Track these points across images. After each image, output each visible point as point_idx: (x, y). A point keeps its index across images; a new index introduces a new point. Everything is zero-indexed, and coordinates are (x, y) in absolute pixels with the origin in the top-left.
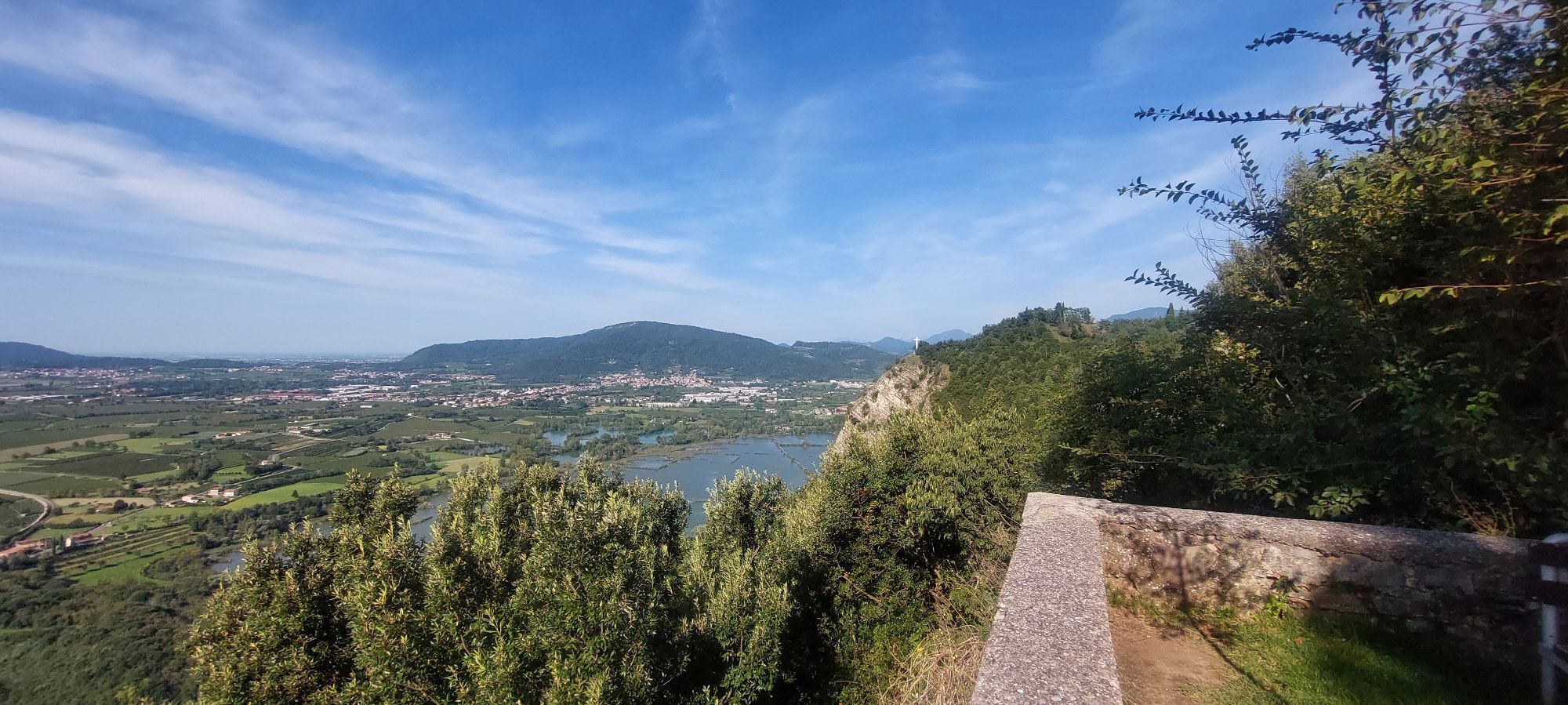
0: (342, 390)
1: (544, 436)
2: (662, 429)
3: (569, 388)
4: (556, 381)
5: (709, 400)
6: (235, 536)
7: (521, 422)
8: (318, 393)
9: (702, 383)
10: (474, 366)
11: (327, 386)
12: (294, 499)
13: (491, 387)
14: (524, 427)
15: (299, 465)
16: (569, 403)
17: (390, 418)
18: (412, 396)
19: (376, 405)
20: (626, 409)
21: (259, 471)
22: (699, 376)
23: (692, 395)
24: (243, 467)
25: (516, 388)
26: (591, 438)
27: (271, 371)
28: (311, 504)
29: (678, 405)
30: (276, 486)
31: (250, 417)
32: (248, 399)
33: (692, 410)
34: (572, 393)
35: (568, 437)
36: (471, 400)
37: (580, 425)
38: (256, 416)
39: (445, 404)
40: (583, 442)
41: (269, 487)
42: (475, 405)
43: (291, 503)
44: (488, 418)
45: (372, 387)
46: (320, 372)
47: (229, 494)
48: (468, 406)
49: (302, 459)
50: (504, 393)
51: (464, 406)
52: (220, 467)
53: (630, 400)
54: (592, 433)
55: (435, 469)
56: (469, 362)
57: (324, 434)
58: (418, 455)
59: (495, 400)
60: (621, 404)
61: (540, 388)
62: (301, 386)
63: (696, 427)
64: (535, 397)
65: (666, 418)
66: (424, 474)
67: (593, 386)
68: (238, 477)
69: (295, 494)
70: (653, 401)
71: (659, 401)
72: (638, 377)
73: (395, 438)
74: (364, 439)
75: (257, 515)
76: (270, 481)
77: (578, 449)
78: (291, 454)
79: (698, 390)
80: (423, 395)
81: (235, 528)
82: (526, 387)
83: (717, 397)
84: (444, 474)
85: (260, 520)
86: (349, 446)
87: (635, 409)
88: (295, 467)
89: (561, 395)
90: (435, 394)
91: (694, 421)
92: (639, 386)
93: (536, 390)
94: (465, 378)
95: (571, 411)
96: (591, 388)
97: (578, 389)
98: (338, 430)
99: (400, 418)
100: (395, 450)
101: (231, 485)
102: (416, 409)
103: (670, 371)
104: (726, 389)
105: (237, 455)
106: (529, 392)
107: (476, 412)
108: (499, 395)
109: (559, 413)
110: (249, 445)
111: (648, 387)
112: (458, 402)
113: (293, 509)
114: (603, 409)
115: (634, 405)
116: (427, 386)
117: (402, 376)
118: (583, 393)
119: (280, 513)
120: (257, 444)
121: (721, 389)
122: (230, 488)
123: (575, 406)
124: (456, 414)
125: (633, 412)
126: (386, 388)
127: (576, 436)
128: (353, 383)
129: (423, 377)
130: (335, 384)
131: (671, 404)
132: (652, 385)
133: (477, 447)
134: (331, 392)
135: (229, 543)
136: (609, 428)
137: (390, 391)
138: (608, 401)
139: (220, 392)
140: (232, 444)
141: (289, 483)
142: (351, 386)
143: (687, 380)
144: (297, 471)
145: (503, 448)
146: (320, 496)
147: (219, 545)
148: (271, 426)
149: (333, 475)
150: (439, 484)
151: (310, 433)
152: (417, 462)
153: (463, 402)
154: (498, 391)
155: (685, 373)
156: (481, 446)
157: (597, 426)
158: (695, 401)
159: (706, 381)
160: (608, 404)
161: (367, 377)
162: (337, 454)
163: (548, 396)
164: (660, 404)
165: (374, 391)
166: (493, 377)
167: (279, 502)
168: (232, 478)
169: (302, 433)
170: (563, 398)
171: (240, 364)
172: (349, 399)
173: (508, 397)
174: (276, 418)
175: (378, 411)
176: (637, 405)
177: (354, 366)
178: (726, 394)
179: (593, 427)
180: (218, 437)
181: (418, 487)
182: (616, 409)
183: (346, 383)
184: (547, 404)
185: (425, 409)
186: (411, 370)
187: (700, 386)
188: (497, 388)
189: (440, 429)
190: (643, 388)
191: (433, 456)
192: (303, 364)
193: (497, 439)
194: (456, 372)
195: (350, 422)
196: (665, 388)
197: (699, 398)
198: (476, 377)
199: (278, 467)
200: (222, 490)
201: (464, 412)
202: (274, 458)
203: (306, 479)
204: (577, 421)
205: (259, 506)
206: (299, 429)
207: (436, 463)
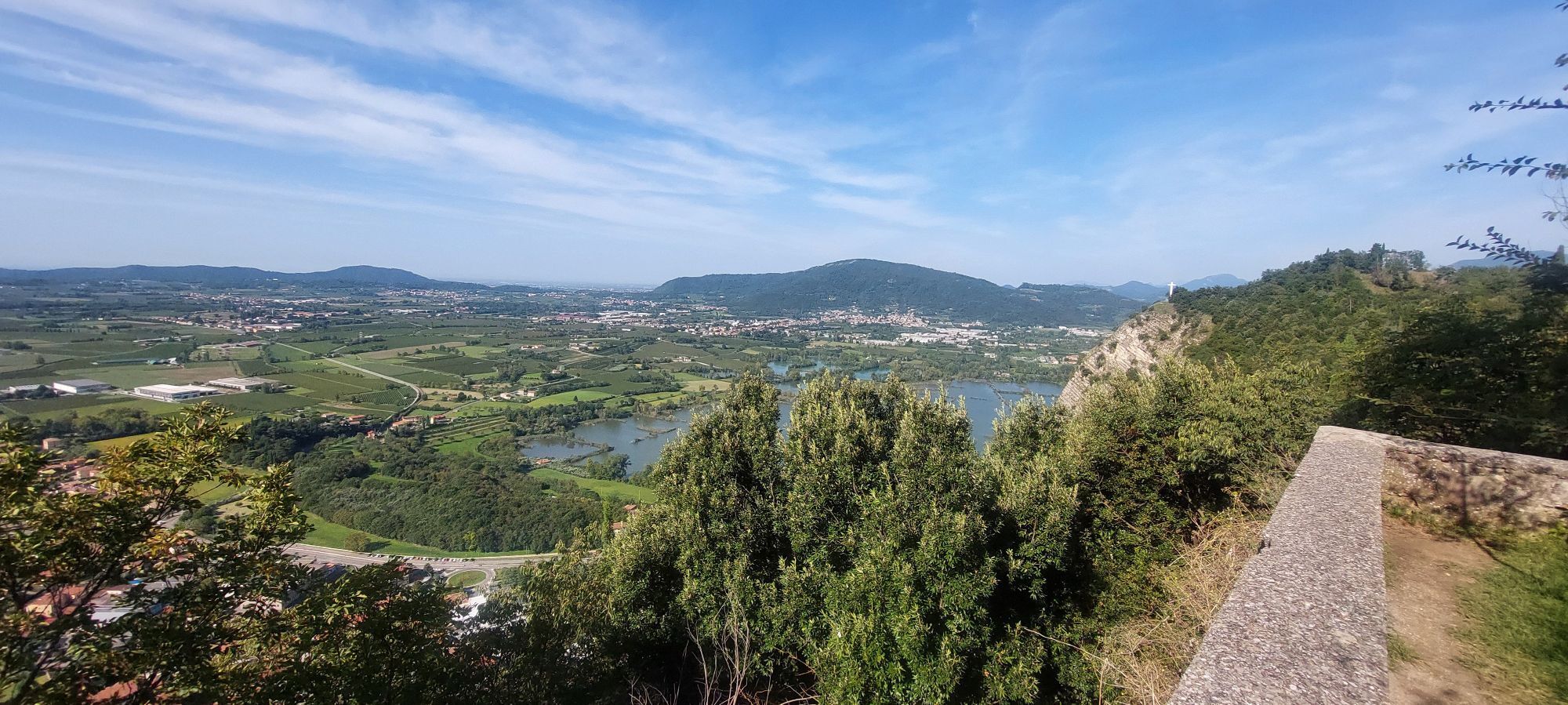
0: (608, 314)
1: (769, 365)
2: (876, 366)
3: (792, 322)
4: (780, 315)
5: (925, 341)
6: (535, 428)
7: (749, 351)
8: (591, 317)
9: (919, 323)
10: (710, 297)
11: (598, 311)
12: (575, 403)
13: (724, 318)
14: (751, 356)
15: (579, 375)
16: (791, 336)
17: (644, 340)
18: (661, 322)
19: (633, 330)
20: (843, 344)
21: (551, 378)
22: (916, 315)
23: (908, 335)
24: (540, 374)
25: (745, 320)
26: (810, 371)
27: (558, 297)
28: (587, 408)
29: (894, 343)
30: (562, 391)
31: (543, 333)
32: (542, 319)
33: (909, 350)
34: (793, 326)
35: (790, 368)
36: (707, 328)
37: (800, 357)
38: (548, 334)
39: (687, 331)
40: (803, 374)
41: (557, 391)
42: (711, 334)
43: (573, 406)
44: (721, 346)
45: (631, 313)
46: (591, 298)
47: (531, 394)
48: (705, 334)
49: (580, 371)
50: (735, 323)
51: (701, 333)
52: (525, 372)
53: (847, 336)
54: (811, 365)
55: (679, 387)
56: (706, 294)
57: (596, 351)
58: (665, 375)
59: (727, 329)
60: (839, 340)
61: (766, 320)
62: (579, 310)
63: (910, 367)
64: (760, 329)
65: (882, 356)
66: (670, 391)
67: (814, 321)
68: (537, 382)
69: (576, 399)
70: (869, 338)
71: (875, 338)
72: (856, 314)
73: (648, 358)
74: (625, 357)
75: (550, 413)
76: (558, 387)
77: (799, 379)
78: (572, 366)
79: (914, 330)
80: (669, 322)
81: (535, 422)
82: (753, 319)
83: (934, 338)
84: (685, 393)
85: (552, 417)
86: (614, 363)
87: (852, 346)
88: (576, 377)
89: (784, 329)
90: (678, 322)
91: (909, 360)
92: (856, 323)
93: (762, 322)
94: (703, 308)
95: (792, 344)
96: (812, 322)
97: (800, 323)
98: (605, 349)
99: (651, 341)
100: (647, 369)
101: (532, 387)
102: (664, 334)
103: (888, 310)
104: (943, 330)
105: (536, 363)
106: (756, 324)
107: (711, 340)
108: (730, 325)
109: (782, 345)
110: (543, 357)
111: (865, 324)
112: (697, 330)
113: (575, 411)
114: (822, 343)
115: (851, 342)
116: (673, 314)
117: (653, 305)
118: (804, 328)
119: (566, 413)
120: (549, 356)
121: (938, 329)
122: (532, 390)
123: (797, 340)
124: (695, 341)
125: (850, 348)
126: (641, 315)
127: (797, 367)
128: (617, 309)
129: (669, 306)
130: (603, 310)
131: (888, 342)
132: (869, 322)
133: (712, 371)
134: (600, 316)
135: (532, 433)
136: (827, 362)
137: (644, 317)
138: (827, 336)
139: (523, 313)
140: (532, 355)
141: (570, 390)
142: (615, 312)
143: (904, 319)
144: (577, 380)
145: (733, 374)
146: (593, 402)
147: (524, 434)
148: (558, 342)
149: (602, 385)
150: (681, 401)
151: (586, 349)
152: (664, 380)
153: (701, 330)
154: (729, 321)
155: (902, 312)
156: (715, 370)
157: (816, 360)
158: (911, 341)
159: (923, 321)
160: (825, 339)
161: (627, 304)
162: (606, 369)
163: (772, 328)
164: (877, 342)
165: (632, 317)
166: (725, 308)
167: (565, 404)
168: (532, 382)
169: (580, 349)
170: (786, 331)
171: (536, 290)
172: (614, 322)
173: (738, 328)
174: (562, 335)
175: (635, 334)
176: (854, 341)
177: (617, 295)
178: (943, 336)
179: (813, 361)
180: (522, 349)
181: (665, 401)
182: (834, 344)
183: (611, 309)
184: (770, 336)
185: (671, 334)
186: (660, 300)
187: (917, 325)
188: (728, 318)
189: (683, 353)
190: (860, 325)
191: (678, 376)
192: (581, 291)
193: (727, 365)
194: (695, 303)
195: (616, 342)
196: (882, 325)
197: (916, 337)
198: (712, 308)
199: (564, 376)
200: (526, 391)
201: (702, 339)
202: (561, 368)
203: (583, 387)
204: (798, 354)
205: (551, 406)
206: (578, 345)
207: (680, 383)
